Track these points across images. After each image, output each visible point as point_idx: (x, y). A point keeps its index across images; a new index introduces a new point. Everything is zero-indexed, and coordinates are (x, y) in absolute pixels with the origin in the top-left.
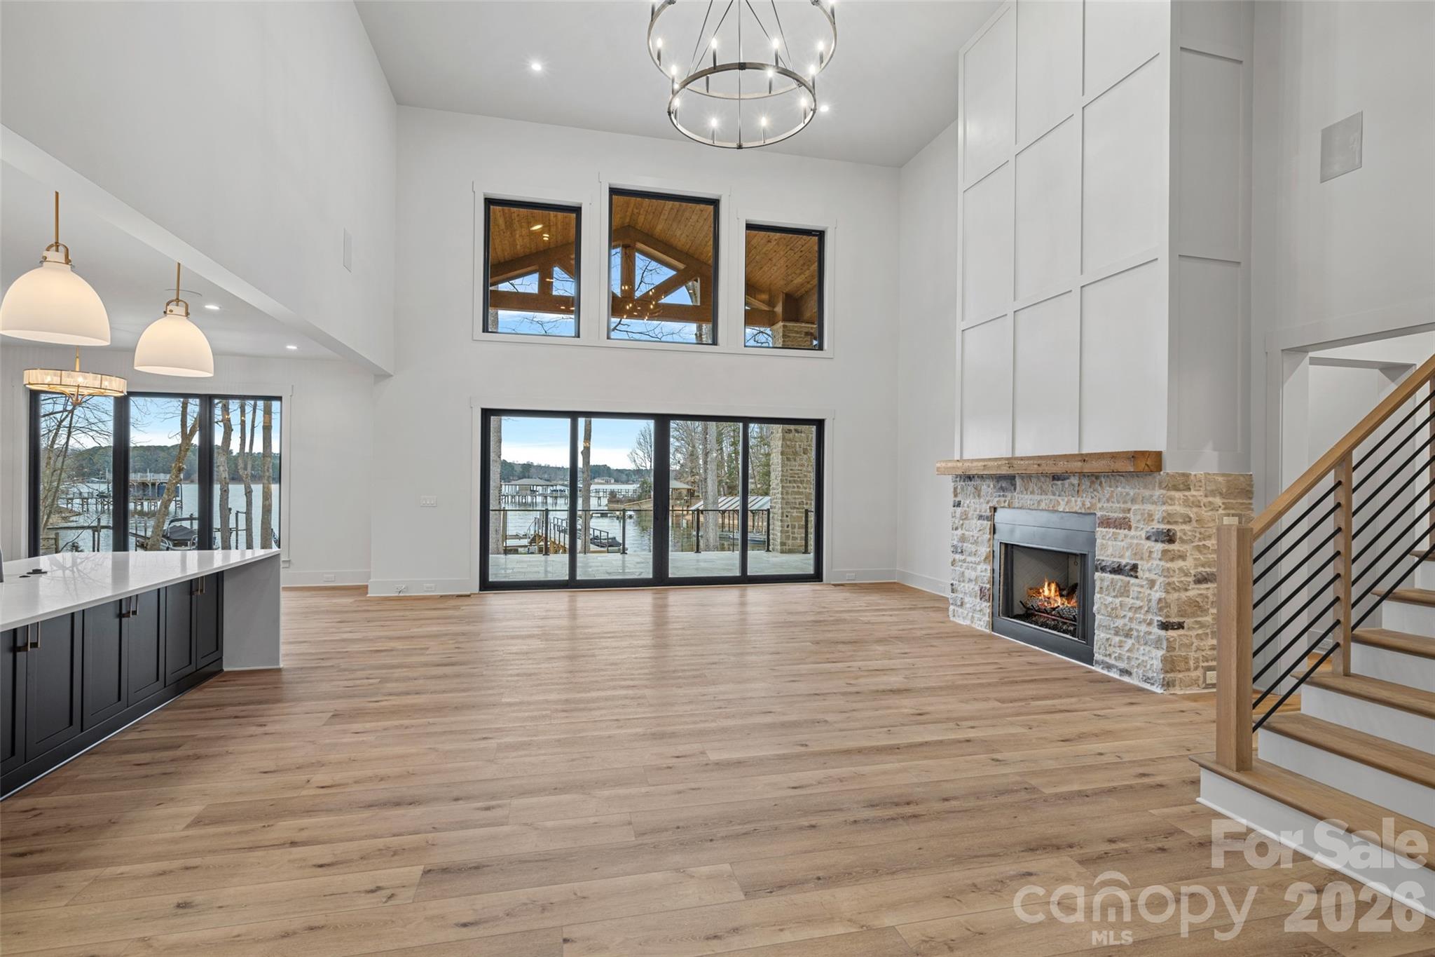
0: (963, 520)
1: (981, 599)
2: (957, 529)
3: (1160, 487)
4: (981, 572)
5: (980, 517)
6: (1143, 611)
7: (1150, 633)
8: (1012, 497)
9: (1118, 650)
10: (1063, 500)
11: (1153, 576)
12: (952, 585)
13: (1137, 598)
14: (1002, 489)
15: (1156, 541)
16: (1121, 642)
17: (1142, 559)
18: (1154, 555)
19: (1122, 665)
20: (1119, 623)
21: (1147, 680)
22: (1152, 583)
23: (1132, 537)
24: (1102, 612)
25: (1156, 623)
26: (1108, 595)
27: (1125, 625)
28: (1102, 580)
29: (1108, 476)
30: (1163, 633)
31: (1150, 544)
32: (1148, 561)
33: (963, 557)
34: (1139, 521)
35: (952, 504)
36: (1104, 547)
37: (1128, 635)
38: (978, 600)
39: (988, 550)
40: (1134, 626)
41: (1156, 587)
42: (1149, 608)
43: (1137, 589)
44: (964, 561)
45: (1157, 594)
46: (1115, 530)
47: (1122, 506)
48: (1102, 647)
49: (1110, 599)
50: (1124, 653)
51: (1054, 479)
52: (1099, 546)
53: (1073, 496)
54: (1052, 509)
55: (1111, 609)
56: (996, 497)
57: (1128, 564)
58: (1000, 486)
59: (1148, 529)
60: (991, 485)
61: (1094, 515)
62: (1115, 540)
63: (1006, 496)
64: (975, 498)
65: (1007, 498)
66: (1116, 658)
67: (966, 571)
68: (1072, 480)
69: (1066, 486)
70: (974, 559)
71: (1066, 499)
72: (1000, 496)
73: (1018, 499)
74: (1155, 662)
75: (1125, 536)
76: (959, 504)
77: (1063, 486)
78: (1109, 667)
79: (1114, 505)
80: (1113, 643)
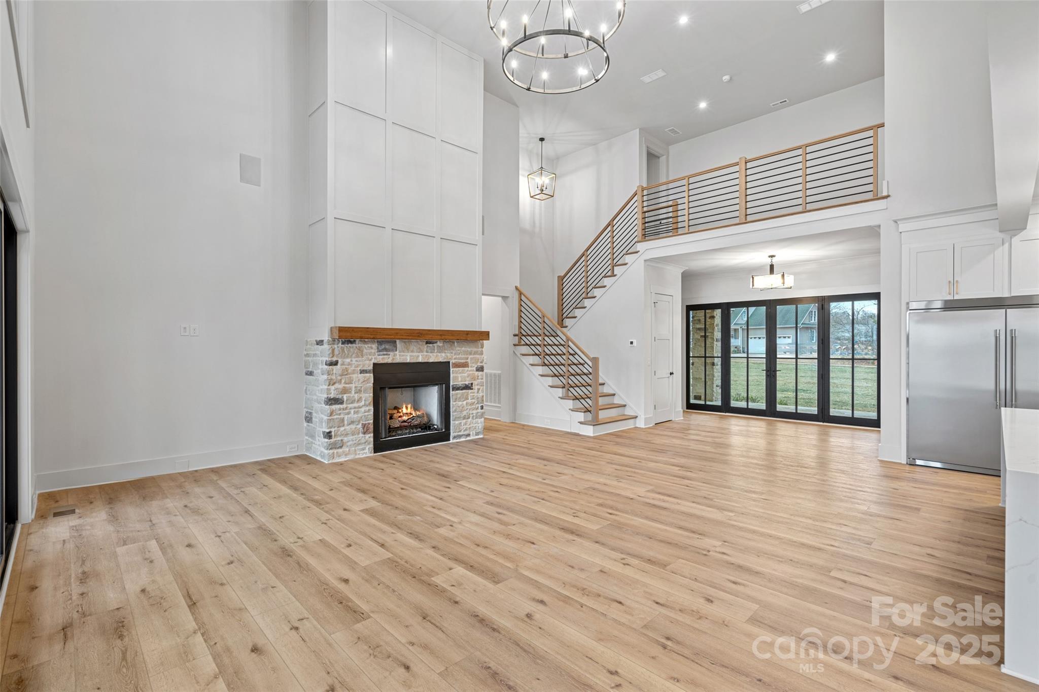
0: (340, 375)
1: (363, 434)
2: (333, 384)
4: (365, 412)
5: (362, 372)
6: (475, 404)
7: (478, 413)
9: (465, 427)
10: (433, 355)
11: (479, 387)
12: (329, 433)
13: (473, 399)
14: (385, 350)
15: (480, 371)
16: (466, 422)
17: (475, 380)
18: (480, 377)
19: (466, 433)
20: (465, 413)
21: (476, 434)
22: (478, 390)
23: (470, 371)
24: (457, 410)
25: (480, 408)
27: (467, 413)
28: (455, 395)
29: (458, 342)
30: (482, 411)
31: (478, 372)
33: (344, 406)
34: (473, 363)
35: (327, 363)
36: (456, 378)
37: (469, 418)
38: (361, 435)
39: (370, 396)
40: (471, 412)
41: (480, 391)
42: (478, 401)
43: (472, 395)
44: (346, 408)
45: (480, 394)
46: (462, 369)
47: (465, 356)
48: (456, 428)
49: (461, 403)
50: (467, 426)
51: (427, 343)
52: (453, 377)
53: (440, 353)
54: (426, 361)
55: (461, 408)
56: (379, 355)
57: (469, 384)
58: (383, 347)
59: (476, 366)
60: (375, 346)
61: (449, 362)
62: (463, 373)
63: (389, 355)
64: (357, 356)
65: (390, 356)
66: (464, 431)
67: (346, 417)
68: (439, 344)
69: (436, 347)
70: (356, 405)
71: (435, 354)
72: (384, 355)
73: (400, 355)
74: (480, 425)
75: (467, 370)
76: (336, 363)
77: (434, 347)
78: (459, 437)
79: (462, 356)
80: (462, 425)
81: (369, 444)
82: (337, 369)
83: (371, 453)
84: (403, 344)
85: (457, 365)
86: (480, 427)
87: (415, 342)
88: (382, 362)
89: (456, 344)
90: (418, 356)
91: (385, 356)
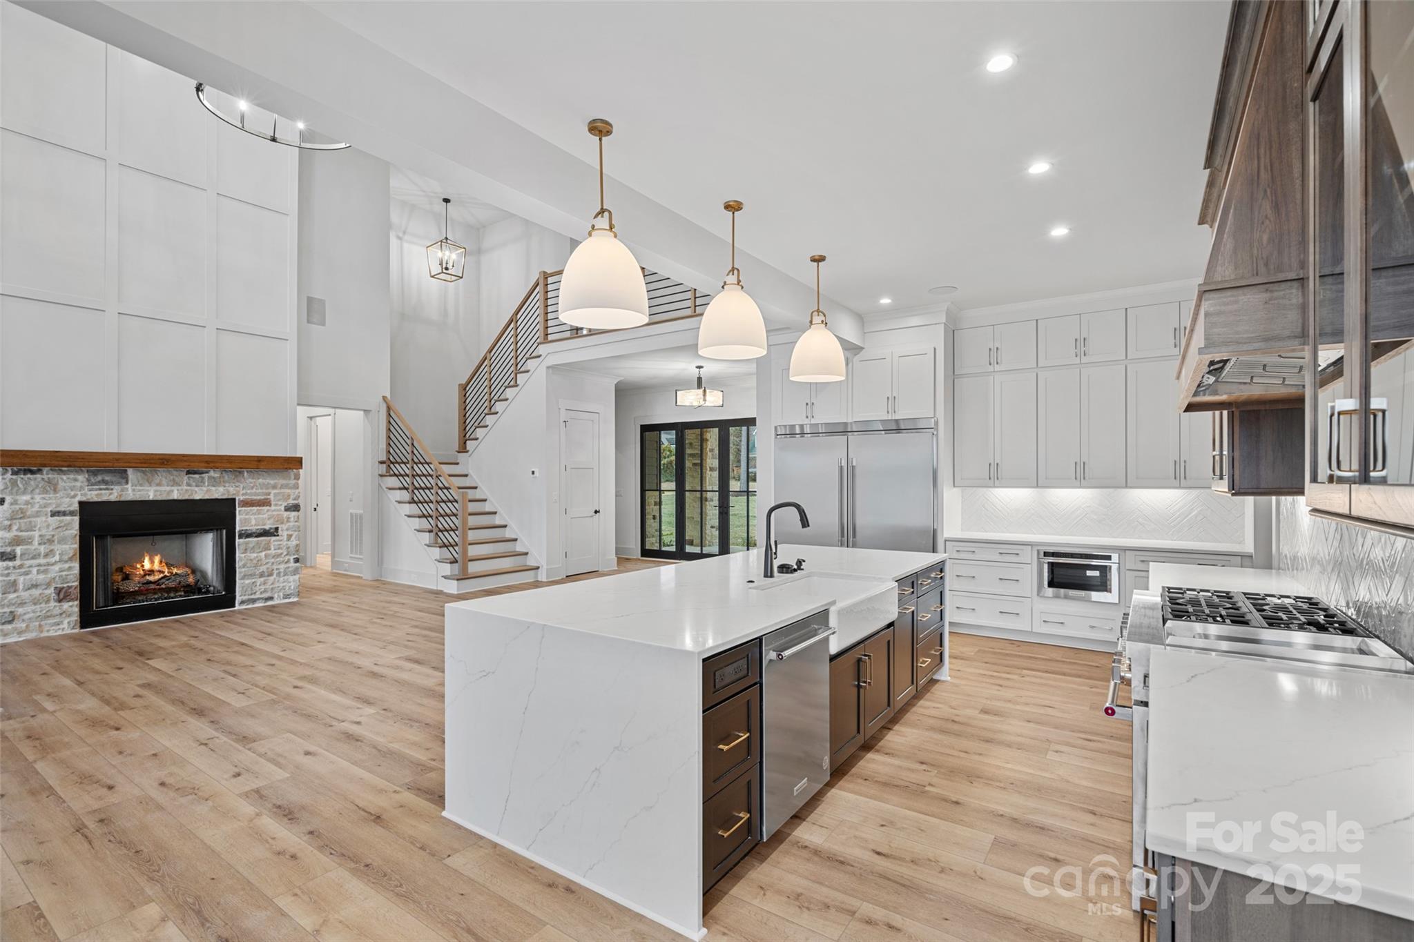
1: (58, 602)
4: (62, 570)
5: (56, 514)
6: (283, 556)
7: (289, 567)
8: (122, 490)
9: (263, 587)
10: (202, 490)
11: (290, 533)
13: (279, 549)
14: (104, 482)
15: (294, 511)
16: (265, 581)
17: (282, 523)
18: (292, 519)
19: (265, 596)
20: (263, 568)
21: (286, 597)
22: (289, 537)
23: (274, 511)
24: (248, 565)
25: (292, 561)
26: (254, 552)
27: (268, 569)
28: (245, 544)
29: (251, 471)
30: (297, 565)
31: (288, 513)
32: (286, 524)
34: (279, 500)
36: (246, 521)
37: (271, 575)
38: (53, 604)
40: (275, 567)
41: (293, 538)
42: (289, 552)
43: (276, 543)
44: (21, 566)
45: (293, 543)
46: (258, 508)
47: (264, 491)
48: (249, 589)
49: (255, 555)
50: (267, 587)
51: (188, 473)
52: (240, 520)
53: (214, 486)
54: (186, 497)
55: (254, 561)
56: (89, 490)
57: (271, 528)
58: (100, 478)
59: (286, 504)
60: (81, 478)
61: (234, 499)
62: (259, 514)
63: (112, 489)
64: (45, 492)
65: (114, 491)
66: (260, 593)
67: (22, 578)
68: (212, 473)
69: (206, 479)
70: (41, 561)
71: (205, 489)
72: (101, 489)
73: (134, 490)
74: (292, 584)
75: (268, 511)
77: (203, 478)
78: (254, 601)
79: (257, 491)
80: (258, 584)
81: (70, 616)
82: (2, 510)
84: (139, 474)
85: (246, 503)
86: (292, 588)
87: (164, 471)
88: (96, 499)
89: (246, 474)
90: (172, 491)
91: (103, 492)
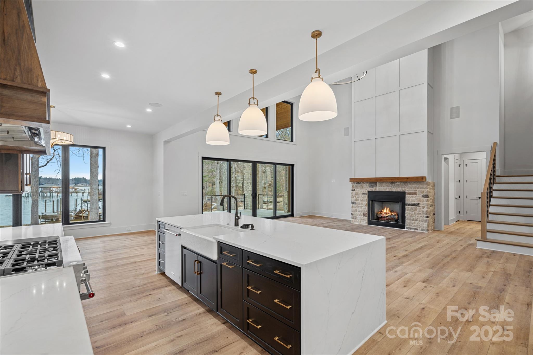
0: (356, 195)
1: (364, 216)
2: (353, 197)
3: (426, 185)
4: (364, 209)
5: (363, 194)
6: (421, 214)
7: (423, 219)
8: (376, 188)
10: (395, 188)
12: (352, 213)
13: (419, 211)
14: (372, 186)
15: (425, 197)
16: (414, 222)
17: (421, 202)
18: (425, 201)
19: (414, 228)
20: (414, 218)
21: (422, 230)
22: (424, 207)
23: (417, 197)
24: (409, 215)
25: (425, 217)
26: (410, 211)
27: (416, 218)
28: (408, 208)
29: (410, 182)
30: (427, 219)
31: (423, 198)
32: (422, 202)
33: (357, 205)
34: (420, 193)
35: (351, 190)
36: (409, 200)
37: (417, 220)
38: (363, 216)
39: (366, 202)
40: (418, 218)
41: (425, 208)
42: (423, 213)
43: (419, 209)
44: (357, 206)
45: (425, 210)
46: (412, 195)
47: (414, 189)
48: (409, 224)
49: (411, 212)
50: (415, 225)
51: (391, 183)
52: (407, 199)
53: (398, 187)
54: (390, 191)
55: (411, 214)
56: (369, 188)
57: (416, 203)
58: (371, 185)
59: (422, 195)
60: (368, 185)
61: (404, 192)
62: (412, 198)
63: (373, 188)
64: (361, 188)
66: (413, 226)
67: (357, 209)
68: (398, 183)
69: (396, 185)
70: (361, 205)
71: (396, 188)
72: (371, 188)
73: (378, 188)
74: (425, 225)
75: (415, 197)
76: (354, 190)
77: (395, 185)
78: (411, 229)
79: (412, 189)
80: (412, 223)
81: (365, 220)
82: (354, 192)
83: (366, 224)
84: (379, 183)
85: (409, 194)
86: (425, 227)
87: (385, 183)
88: (371, 190)
89: (408, 183)
90: (387, 189)
91: (372, 188)
